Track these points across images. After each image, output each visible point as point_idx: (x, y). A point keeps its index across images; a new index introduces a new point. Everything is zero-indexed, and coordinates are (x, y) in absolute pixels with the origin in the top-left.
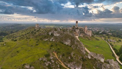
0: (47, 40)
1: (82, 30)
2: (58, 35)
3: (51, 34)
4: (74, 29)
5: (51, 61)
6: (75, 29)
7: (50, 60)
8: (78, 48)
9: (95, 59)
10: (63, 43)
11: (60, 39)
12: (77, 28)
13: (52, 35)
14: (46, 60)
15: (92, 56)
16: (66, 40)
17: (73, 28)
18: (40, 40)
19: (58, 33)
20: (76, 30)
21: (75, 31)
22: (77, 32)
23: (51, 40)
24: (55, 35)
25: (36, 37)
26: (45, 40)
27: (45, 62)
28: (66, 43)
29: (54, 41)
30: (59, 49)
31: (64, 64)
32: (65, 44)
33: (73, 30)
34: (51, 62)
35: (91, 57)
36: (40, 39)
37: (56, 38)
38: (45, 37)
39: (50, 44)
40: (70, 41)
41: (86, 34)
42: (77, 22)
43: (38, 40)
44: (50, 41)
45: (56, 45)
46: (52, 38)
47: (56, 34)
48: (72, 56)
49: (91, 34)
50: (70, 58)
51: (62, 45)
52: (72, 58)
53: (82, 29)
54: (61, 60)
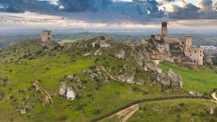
0: (89, 54)
1: (176, 47)
2: (106, 46)
3: (95, 45)
4: (152, 43)
5: (98, 72)
6: (155, 43)
7: (96, 72)
8: (133, 60)
9: (152, 71)
10: (114, 56)
11: (111, 51)
12: (161, 42)
13: (97, 46)
14: (92, 72)
15: (150, 67)
16: (118, 52)
17: (150, 41)
18: (77, 56)
19: (108, 42)
20: (159, 46)
21: (154, 48)
22: (161, 50)
23: (95, 54)
24: (102, 46)
25: (68, 52)
26: (85, 55)
27: (90, 73)
28: (119, 56)
29: (100, 54)
30: (107, 62)
31: (114, 77)
32: (117, 57)
33: (151, 45)
34: (98, 74)
35: (148, 68)
36: (77, 54)
37: (103, 50)
38: (85, 50)
39: (94, 59)
40: (124, 52)
41: (188, 58)
42: (164, 25)
43: (74, 56)
44: (93, 56)
45: (104, 58)
46: (98, 51)
47: (104, 45)
48: (125, 68)
49: (201, 58)
50: (121, 71)
51: (113, 58)
52: (123, 70)
53: (178, 44)
54: (110, 74)
